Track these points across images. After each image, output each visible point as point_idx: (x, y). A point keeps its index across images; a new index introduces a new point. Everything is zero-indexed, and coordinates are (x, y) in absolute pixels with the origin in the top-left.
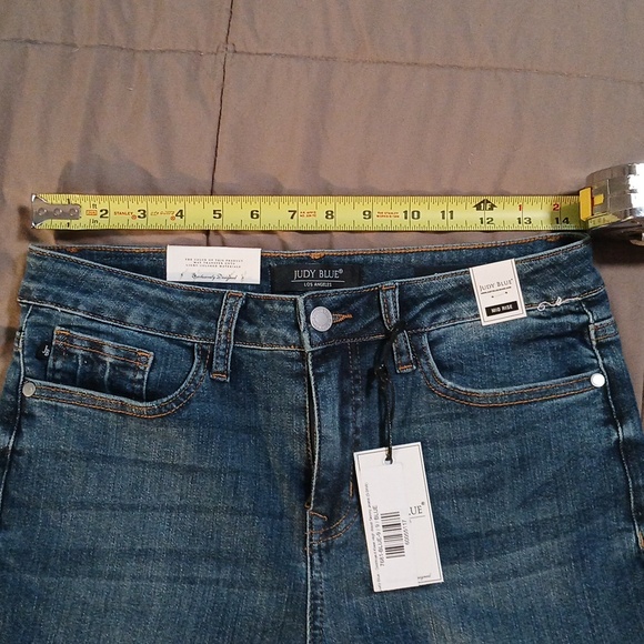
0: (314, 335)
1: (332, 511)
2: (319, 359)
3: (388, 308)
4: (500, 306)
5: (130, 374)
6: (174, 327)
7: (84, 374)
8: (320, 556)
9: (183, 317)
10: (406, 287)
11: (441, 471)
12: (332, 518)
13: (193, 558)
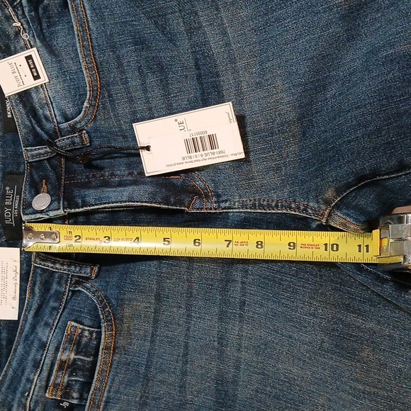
0: (52, 207)
1: (190, 193)
2: (71, 203)
3: (40, 154)
4: (31, 69)
5: (84, 340)
6: (56, 305)
7: (84, 376)
8: (223, 201)
9: (50, 297)
10: (27, 143)
11: (152, 108)
12: (195, 192)
13: (225, 302)
